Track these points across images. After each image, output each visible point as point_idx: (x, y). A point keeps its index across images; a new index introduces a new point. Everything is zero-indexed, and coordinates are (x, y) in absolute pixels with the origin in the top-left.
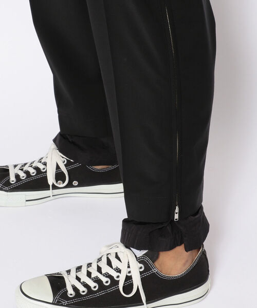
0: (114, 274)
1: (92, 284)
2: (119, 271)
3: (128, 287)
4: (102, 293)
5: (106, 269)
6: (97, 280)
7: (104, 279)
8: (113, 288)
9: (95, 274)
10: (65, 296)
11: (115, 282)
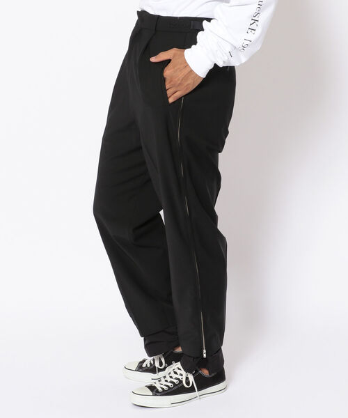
0: (180, 377)
1: (170, 385)
2: (181, 375)
3: (188, 383)
4: (176, 387)
5: (174, 376)
6: (171, 382)
7: (175, 381)
8: (181, 385)
9: (169, 380)
10: (157, 391)
11: (181, 382)
